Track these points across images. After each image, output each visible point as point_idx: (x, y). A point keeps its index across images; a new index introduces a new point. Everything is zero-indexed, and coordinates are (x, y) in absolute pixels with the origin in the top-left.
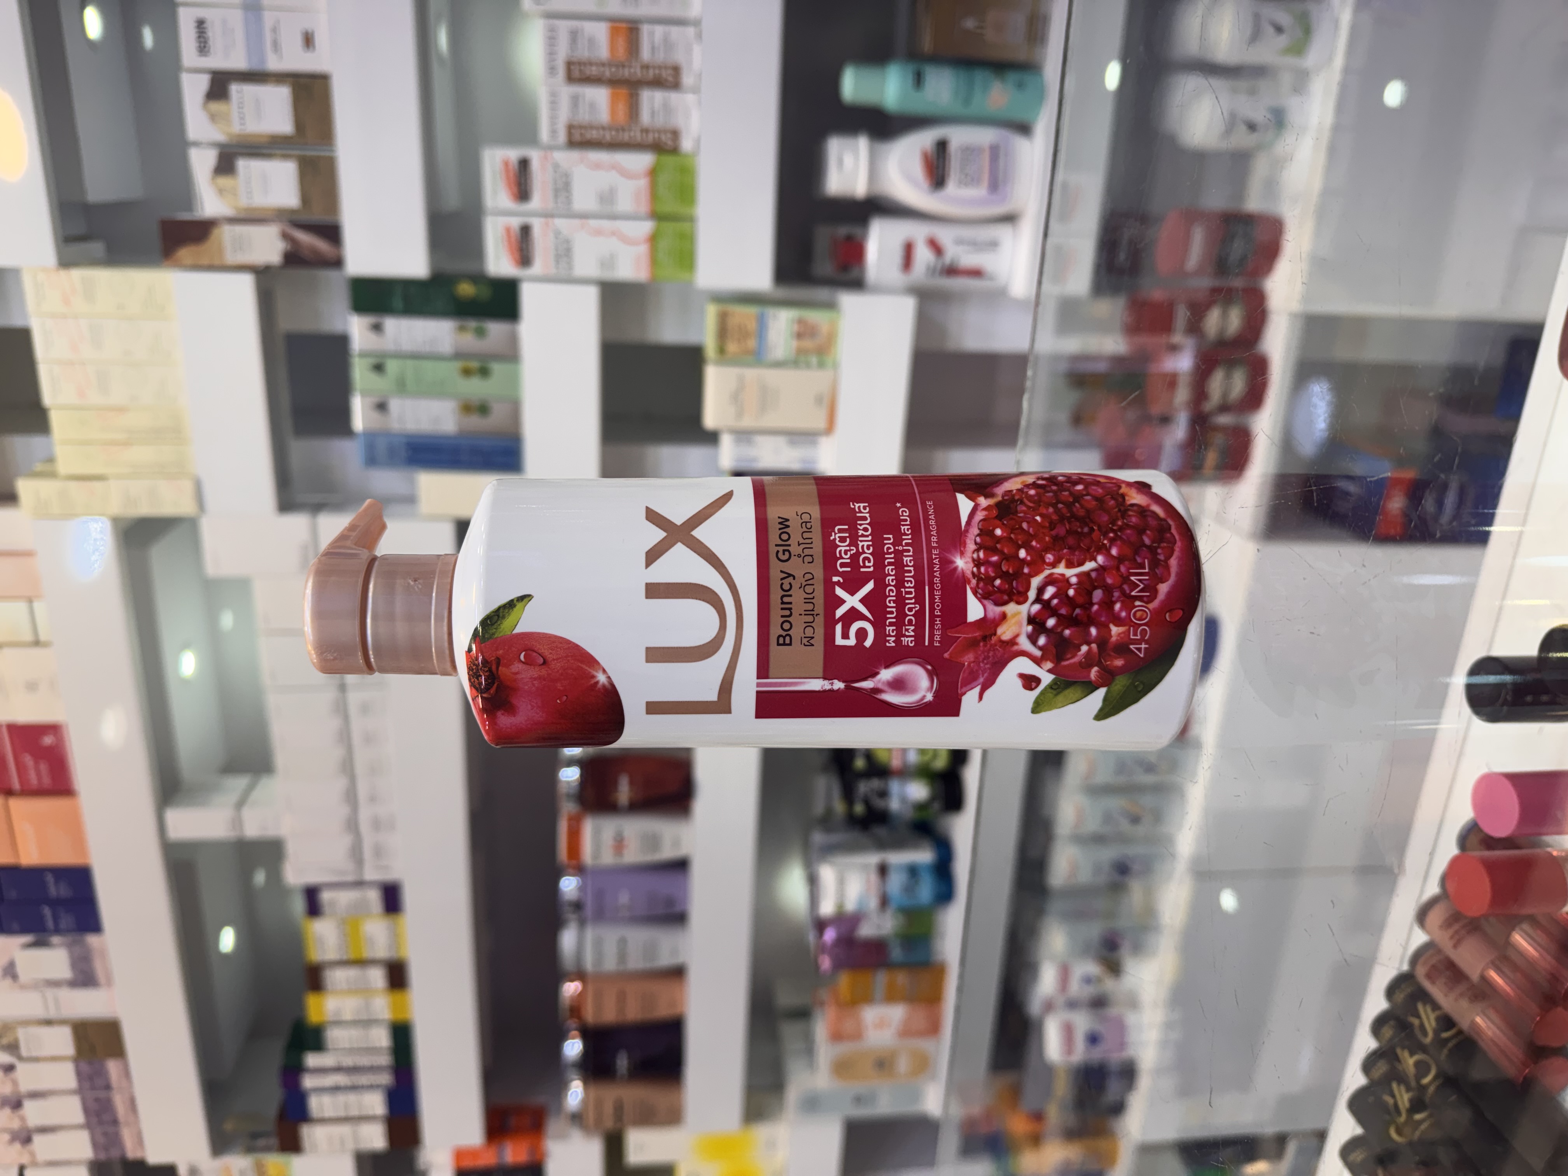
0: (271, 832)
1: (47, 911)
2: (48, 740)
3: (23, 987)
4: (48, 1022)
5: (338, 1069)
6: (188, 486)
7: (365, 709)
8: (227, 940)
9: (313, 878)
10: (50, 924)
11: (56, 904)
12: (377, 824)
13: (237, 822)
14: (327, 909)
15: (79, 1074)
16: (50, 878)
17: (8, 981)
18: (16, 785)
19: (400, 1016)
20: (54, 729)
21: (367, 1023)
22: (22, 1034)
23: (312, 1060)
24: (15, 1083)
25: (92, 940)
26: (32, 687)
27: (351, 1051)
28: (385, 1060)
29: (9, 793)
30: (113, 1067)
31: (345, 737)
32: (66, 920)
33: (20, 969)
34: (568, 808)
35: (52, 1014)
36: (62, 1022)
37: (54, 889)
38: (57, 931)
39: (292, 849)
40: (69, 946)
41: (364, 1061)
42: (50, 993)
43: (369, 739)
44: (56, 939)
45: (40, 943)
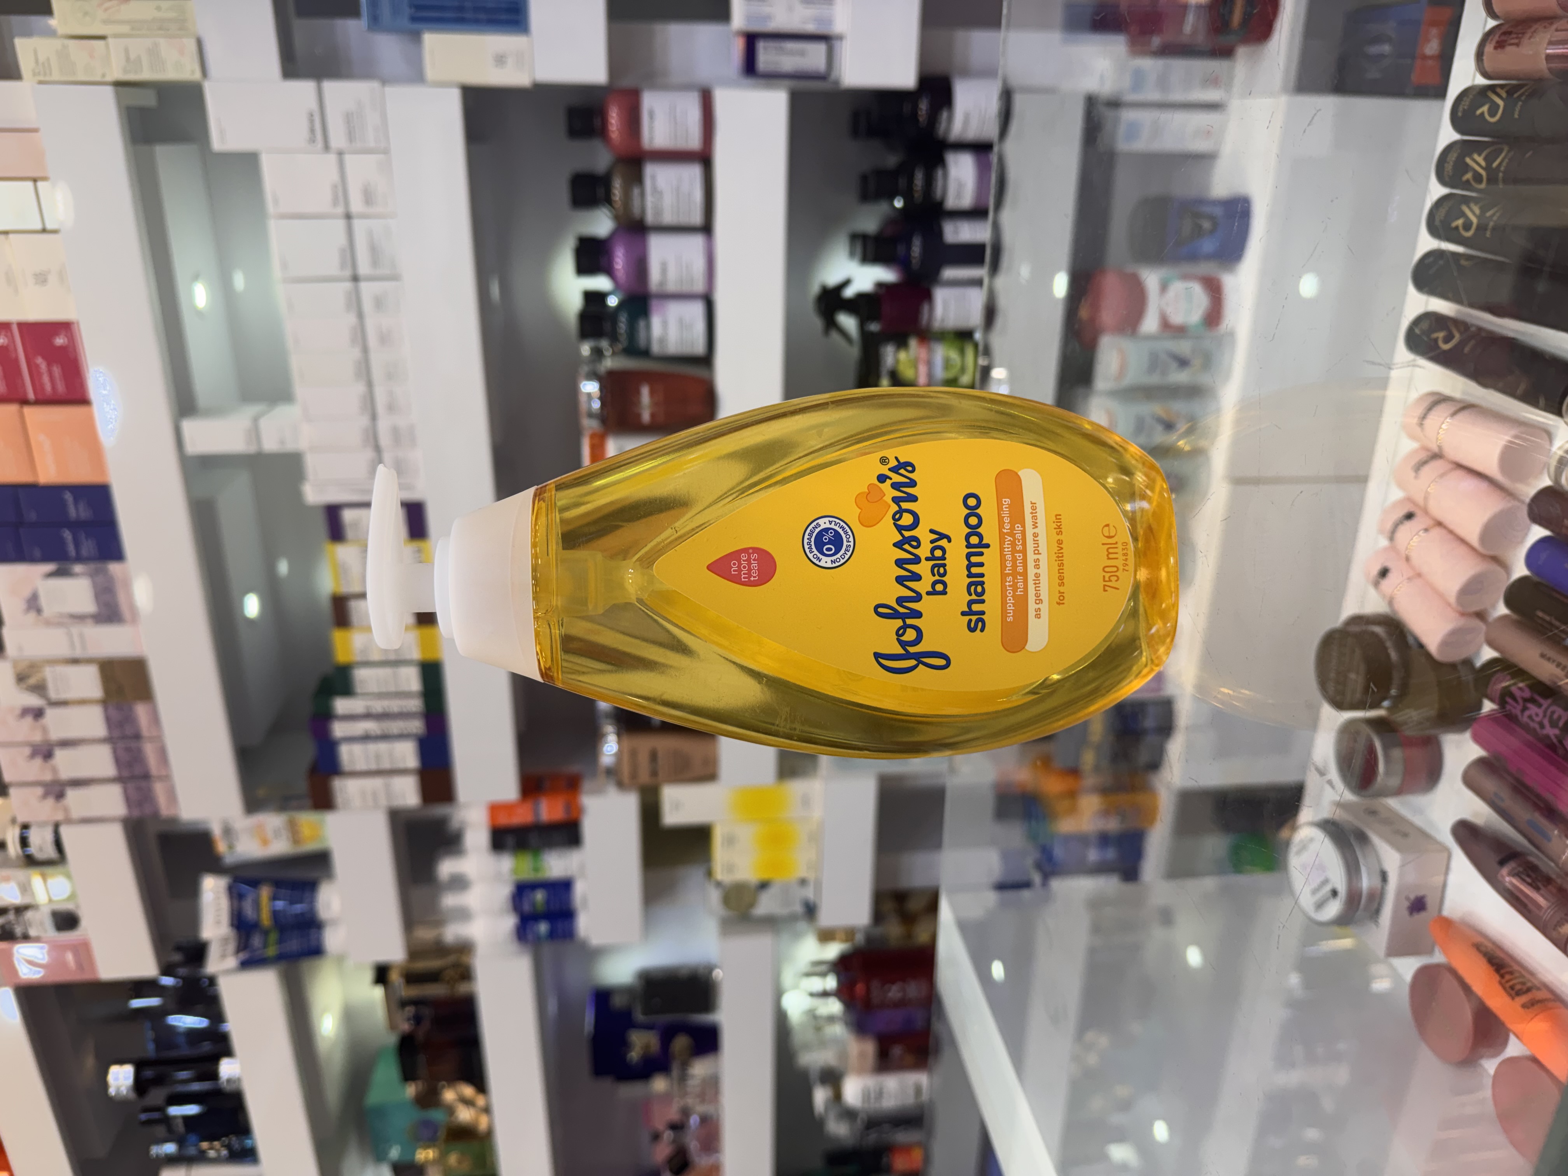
0: (290, 446)
1: (67, 535)
2: (60, 341)
3: (48, 623)
4: (75, 661)
5: (368, 716)
6: (191, 45)
7: (379, 303)
8: (252, 606)
9: (334, 497)
10: (71, 549)
11: (76, 526)
12: (396, 433)
13: (255, 432)
14: (350, 533)
15: (108, 720)
16: (68, 497)
17: (32, 615)
18: (31, 396)
19: (430, 656)
20: (65, 327)
21: (397, 663)
22: (49, 673)
23: (341, 705)
24: (45, 730)
25: (114, 568)
26: (41, 279)
27: (381, 696)
28: (415, 704)
29: (24, 402)
30: (141, 711)
31: (360, 335)
32: (88, 546)
33: (43, 601)
34: (590, 425)
35: (78, 653)
36: (89, 661)
37: (75, 511)
38: (79, 559)
39: (312, 464)
40: (92, 575)
41: (394, 705)
42: (75, 630)
43: (385, 339)
44: (78, 568)
45: (61, 573)
